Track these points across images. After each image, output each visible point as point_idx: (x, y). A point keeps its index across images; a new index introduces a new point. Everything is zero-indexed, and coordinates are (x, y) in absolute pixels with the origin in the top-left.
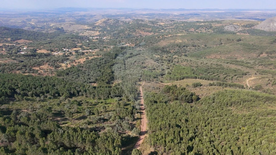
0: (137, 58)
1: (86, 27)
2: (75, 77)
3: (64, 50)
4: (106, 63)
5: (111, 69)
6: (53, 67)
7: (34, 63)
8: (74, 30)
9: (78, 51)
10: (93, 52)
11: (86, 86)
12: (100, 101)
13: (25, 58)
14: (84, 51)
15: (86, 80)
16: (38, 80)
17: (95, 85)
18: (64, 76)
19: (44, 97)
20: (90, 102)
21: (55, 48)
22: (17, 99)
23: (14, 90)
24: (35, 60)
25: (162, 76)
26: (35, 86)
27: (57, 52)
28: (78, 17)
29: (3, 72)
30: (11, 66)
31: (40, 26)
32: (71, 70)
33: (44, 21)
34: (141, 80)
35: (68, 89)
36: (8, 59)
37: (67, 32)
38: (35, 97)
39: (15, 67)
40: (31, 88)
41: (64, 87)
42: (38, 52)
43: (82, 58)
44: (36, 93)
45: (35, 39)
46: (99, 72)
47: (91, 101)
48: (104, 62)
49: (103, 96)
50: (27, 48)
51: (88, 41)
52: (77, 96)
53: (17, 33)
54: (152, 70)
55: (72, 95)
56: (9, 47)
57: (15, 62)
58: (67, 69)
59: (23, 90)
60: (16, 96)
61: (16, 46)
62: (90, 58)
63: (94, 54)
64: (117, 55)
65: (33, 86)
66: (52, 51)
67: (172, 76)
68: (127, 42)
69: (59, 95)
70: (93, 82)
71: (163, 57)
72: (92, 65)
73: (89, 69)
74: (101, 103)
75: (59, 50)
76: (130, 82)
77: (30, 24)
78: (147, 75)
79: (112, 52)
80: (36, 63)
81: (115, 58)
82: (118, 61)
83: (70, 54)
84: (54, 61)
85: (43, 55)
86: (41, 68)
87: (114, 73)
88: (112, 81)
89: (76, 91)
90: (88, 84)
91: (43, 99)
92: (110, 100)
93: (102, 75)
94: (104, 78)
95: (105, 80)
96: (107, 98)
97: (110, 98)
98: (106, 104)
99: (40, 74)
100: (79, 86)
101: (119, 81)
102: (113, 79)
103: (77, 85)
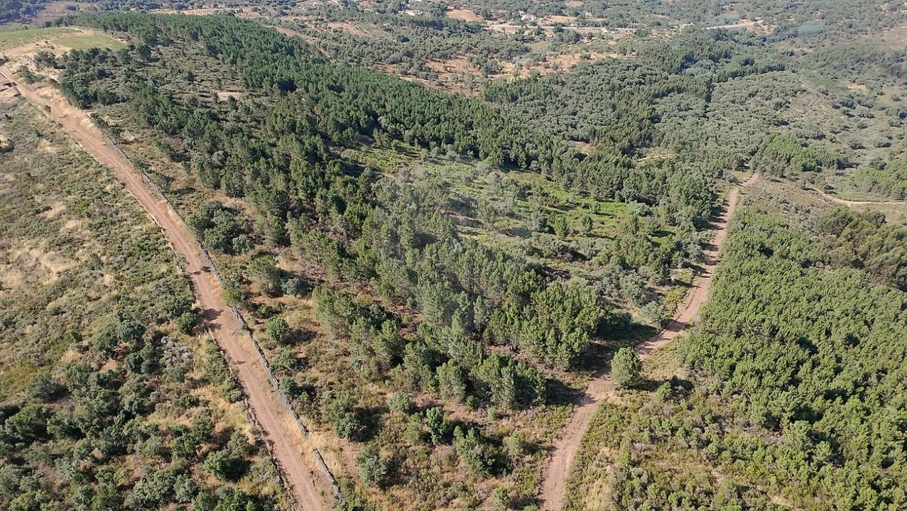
0: (764, 83)
2: (531, 111)
3: (522, 19)
4: (644, 84)
5: (654, 106)
6: (479, 68)
7: (433, 48)
9: (563, 25)
11: (554, 148)
12: (584, 201)
13: (414, 31)
14: (581, 31)
15: (564, 127)
16: (434, 102)
17: (585, 149)
18: (502, 103)
19: (439, 153)
20: (551, 195)
21: (498, 9)
22: (378, 143)
23: (376, 116)
24: (439, 39)
25: (844, 168)
26: (424, 116)
27: (501, 23)
29: (359, 62)
30: (379, 49)
32: (526, 89)
34: (748, 168)
35: (504, 143)
36: (375, 26)
38: (417, 147)
39: (387, 52)
40: (413, 121)
41: (493, 136)
42: (450, 17)
43: (569, 52)
44: (422, 136)
46: (610, 110)
47: (557, 194)
48: (637, 79)
49: (597, 187)
52: (524, 171)
54: (807, 138)
55: (509, 164)
57: (390, 37)
59: (395, 121)
60: (376, 133)
62: (595, 57)
63: (612, 43)
64: (690, 59)
65: (419, 117)
66: (487, 16)
67: (885, 178)
68: (748, 14)
69: (476, 156)
70: (582, 140)
71: (882, 94)
72: (593, 82)
73: (580, 93)
74: (584, 207)
75: (507, 16)
76: (704, 164)
78: (776, 155)
79: (676, 47)
80: (439, 50)
81: (681, 71)
82: (685, 83)
83: (539, 33)
84: (485, 52)
85: (462, 27)
86: (448, 69)
87: (659, 122)
88: (641, 150)
89: (523, 153)
90: (566, 141)
91: (435, 158)
92: (614, 207)
93: (617, 122)
94: (617, 134)
95: (619, 141)
96: (606, 197)
97: (617, 199)
98: (597, 214)
99: (441, 84)
100: (537, 142)
101: (664, 154)
102: (647, 141)
103: (532, 137)
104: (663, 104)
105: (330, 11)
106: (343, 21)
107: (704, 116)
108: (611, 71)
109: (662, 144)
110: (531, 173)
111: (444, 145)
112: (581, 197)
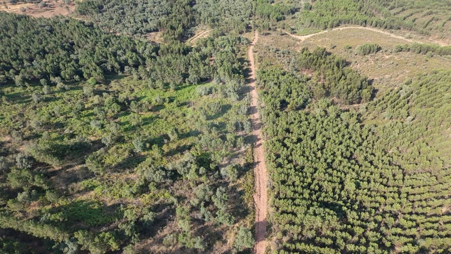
87: (195, 4)
88: (191, 30)
89: (116, 63)
90: (144, 35)
91: (48, 94)
92: (188, 92)
93: (171, 10)
94: (174, 22)
95: (176, 27)
96: (181, 83)
97: (187, 84)
98: (178, 106)
99: (45, 5)
100: (124, 47)
101: (205, 30)
102: (193, 22)
103: (119, 43)
109: (201, 22)
110: (126, 76)
111: (52, 79)
112: (165, 90)
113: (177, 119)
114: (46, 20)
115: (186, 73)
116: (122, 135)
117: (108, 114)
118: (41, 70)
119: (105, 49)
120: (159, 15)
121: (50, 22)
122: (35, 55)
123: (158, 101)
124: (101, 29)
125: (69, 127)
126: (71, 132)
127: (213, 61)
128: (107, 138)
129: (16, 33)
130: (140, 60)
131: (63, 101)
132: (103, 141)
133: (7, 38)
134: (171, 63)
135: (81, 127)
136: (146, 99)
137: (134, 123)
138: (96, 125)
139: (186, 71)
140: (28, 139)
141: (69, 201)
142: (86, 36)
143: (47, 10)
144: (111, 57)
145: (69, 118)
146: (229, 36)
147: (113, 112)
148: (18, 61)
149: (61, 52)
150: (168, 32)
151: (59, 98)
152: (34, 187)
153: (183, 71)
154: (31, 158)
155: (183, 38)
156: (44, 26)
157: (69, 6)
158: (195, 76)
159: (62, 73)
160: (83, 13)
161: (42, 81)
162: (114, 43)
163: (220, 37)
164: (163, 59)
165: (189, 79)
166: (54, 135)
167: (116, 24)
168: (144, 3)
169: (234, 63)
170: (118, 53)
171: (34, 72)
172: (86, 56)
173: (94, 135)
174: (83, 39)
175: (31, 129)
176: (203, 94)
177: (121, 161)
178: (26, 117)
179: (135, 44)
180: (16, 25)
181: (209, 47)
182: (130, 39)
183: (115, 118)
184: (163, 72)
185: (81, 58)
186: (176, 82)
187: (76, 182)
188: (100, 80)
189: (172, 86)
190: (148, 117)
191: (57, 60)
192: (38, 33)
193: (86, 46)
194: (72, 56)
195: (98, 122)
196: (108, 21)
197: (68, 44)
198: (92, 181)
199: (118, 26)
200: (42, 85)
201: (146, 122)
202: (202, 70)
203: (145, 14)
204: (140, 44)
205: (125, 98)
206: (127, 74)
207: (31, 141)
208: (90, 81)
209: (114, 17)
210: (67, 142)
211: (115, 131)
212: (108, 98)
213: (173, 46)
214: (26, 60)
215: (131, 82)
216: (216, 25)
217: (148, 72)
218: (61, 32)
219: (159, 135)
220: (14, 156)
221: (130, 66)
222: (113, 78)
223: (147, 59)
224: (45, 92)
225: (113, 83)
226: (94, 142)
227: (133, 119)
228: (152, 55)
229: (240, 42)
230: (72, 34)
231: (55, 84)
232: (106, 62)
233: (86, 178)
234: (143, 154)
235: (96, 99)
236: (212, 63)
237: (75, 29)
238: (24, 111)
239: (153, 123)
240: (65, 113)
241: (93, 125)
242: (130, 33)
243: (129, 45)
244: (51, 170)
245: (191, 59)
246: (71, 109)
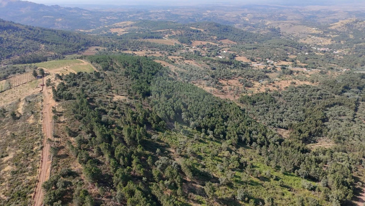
1: (314, 30)
3: (268, 62)
4: (321, 99)
6: (243, 84)
8: (294, 32)
9: (286, 66)
10: (308, 74)
13: (219, 65)
14: (294, 69)
21: (257, 57)
27: (258, 63)
28: (308, 13)
31: (253, 23)
32: (261, 98)
33: (260, 17)
36: (203, 62)
37: (283, 35)
42: (236, 60)
43: (286, 79)
45: (241, 40)
46: (302, 112)
48: (318, 96)
50: (227, 51)
51: (307, 54)
53: (225, 31)
56: (211, 48)
57: (208, 67)
58: (256, 95)
61: (219, 46)
62: (298, 83)
63: (308, 76)
64: (347, 88)
66: (252, 60)
72: (295, 96)
73: (288, 101)
75: (261, 60)
77: (243, 20)
79: (340, 81)
80: (226, 75)
81: (342, 94)
82: (344, 101)
83: (274, 69)
84: (247, 77)
85: (240, 64)
86: (229, 84)
87: (327, 121)
88: (315, 138)
89: (249, 138)
90: (276, 128)
91: (202, 138)
92: (293, 180)
93: (305, 119)
94: (303, 128)
95: (303, 132)
96: (290, 172)
97: (295, 174)
98: (281, 186)
99: (223, 92)
100: (259, 130)
101: (329, 142)
102: (320, 133)
103: (257, 127)
104: (331, 111)
105: (187, 56)
106: (191, 60)
107: (353, 121)
108: (305, 91)
109: (327, 136)
110: (252, 149)
111: (209, 131)
112: (275, 170)
113: (276, 194)
114: (220, 99)
115: (298, 166)
116: (233, 183)
117: (229, 165)
118: (206, 124)
119: (246, 127)
120: (293, 120)
121: (222, 101)
122: (206, 115)
123: (267, 174)
124: (249, 114)
125: (204, 161)
126: (204, 164)
127: (326, 168)
128: (223, 179)
129: (203, 100)
130: (266, 143)
131: (208, 146)
132: (220, 180)
133: (197, 102)
134: (288, 153)
135: (211, 165)
136: (259, 169)
137: (244, 179)
138: (220, 168)
139: (298, 165)
140: (182, 156)
141: (186, 201)
142: (238, 115)
143: (223, 94)
144: (247, 133)
145: (207, 156)
146: (350, 155)
147: (233, 166)
148: (197, 115)
149: (220, 119)
150: (295, 133)
151: (207, 143)
152: (174, 182)
153: (296, 164)
154: (179, 166)
155: (306, 141)
156: (218, 102)
157: (236, 96)
158: (305, 171)
159: (215, 130)
160: (242, 102)
161: (203, 130)
162: (253, 125)
163: (340, 153)
164: (283, 149)
165: (299, 171)
166: (195, 161)
167: (259, 115)
168: (285, 108)
169: (347, 178)
170: (253, 132)
171: (202, 123)
172: (233, 126)
173: (216, 173)
174: (235, 117)
175: (186, 152)
176: (306, 187)
177: (225, 197)
178: (186, 145)
179: (267, 131)
180: (204, 97)
181: (327, 156)
182: (265, 127)
183: (233, 170)
184: (279, 157)
185: (229, 126)
186: (287, 169)
187: (194, 194)
188: (234, 143)
189: (282, 170)
190: (255, 181)
191: (216, 122)
192: (213, 104)
193: (235, 121)
194: (225, 123)
195: (222, 167)
196: (255, 111)
197: (226, 116)
198: (203, 199)
199: (261, 116)
200: (201, 132)
201: (252, 183)
202: (313, 169)
203: (283, 115)
204: (270, 132)
205: (245, 161)
206: (253, 148)
207: (183, 158)
208: (228, 141)
209: (261, 110)
210: (200, 168)
211: (229, 178)
212: (234, 156)
213: (295, 143)
214: (201, 116)
215: (253, 153)
216: (341, 143)
217: (268, 152)
218: (225, 108)
219: (257, 197)
220: (173, 161)
221: (257, 143)
222: (242, 146)
223: (271, 144)
224: (201, 137)
225: (241, 149)
226: (214, 177)
227: (244, 176)
228: (276, 143)
229: (360, 164)
230: (230, 111)
231: (208, 135)
232: (243, 134)
233: (200, 195)
234: (240, 202)
235: (227, 153)
236: (324, 169)
237: (233, 109)
238: (187, 141)
239: (256, 187)
240: (206, 153)
241: (218, 167)
242: (266, 124)
243: (262, 130)
244: (185, 179)
245: (307, 157)
246: (210, 152)
